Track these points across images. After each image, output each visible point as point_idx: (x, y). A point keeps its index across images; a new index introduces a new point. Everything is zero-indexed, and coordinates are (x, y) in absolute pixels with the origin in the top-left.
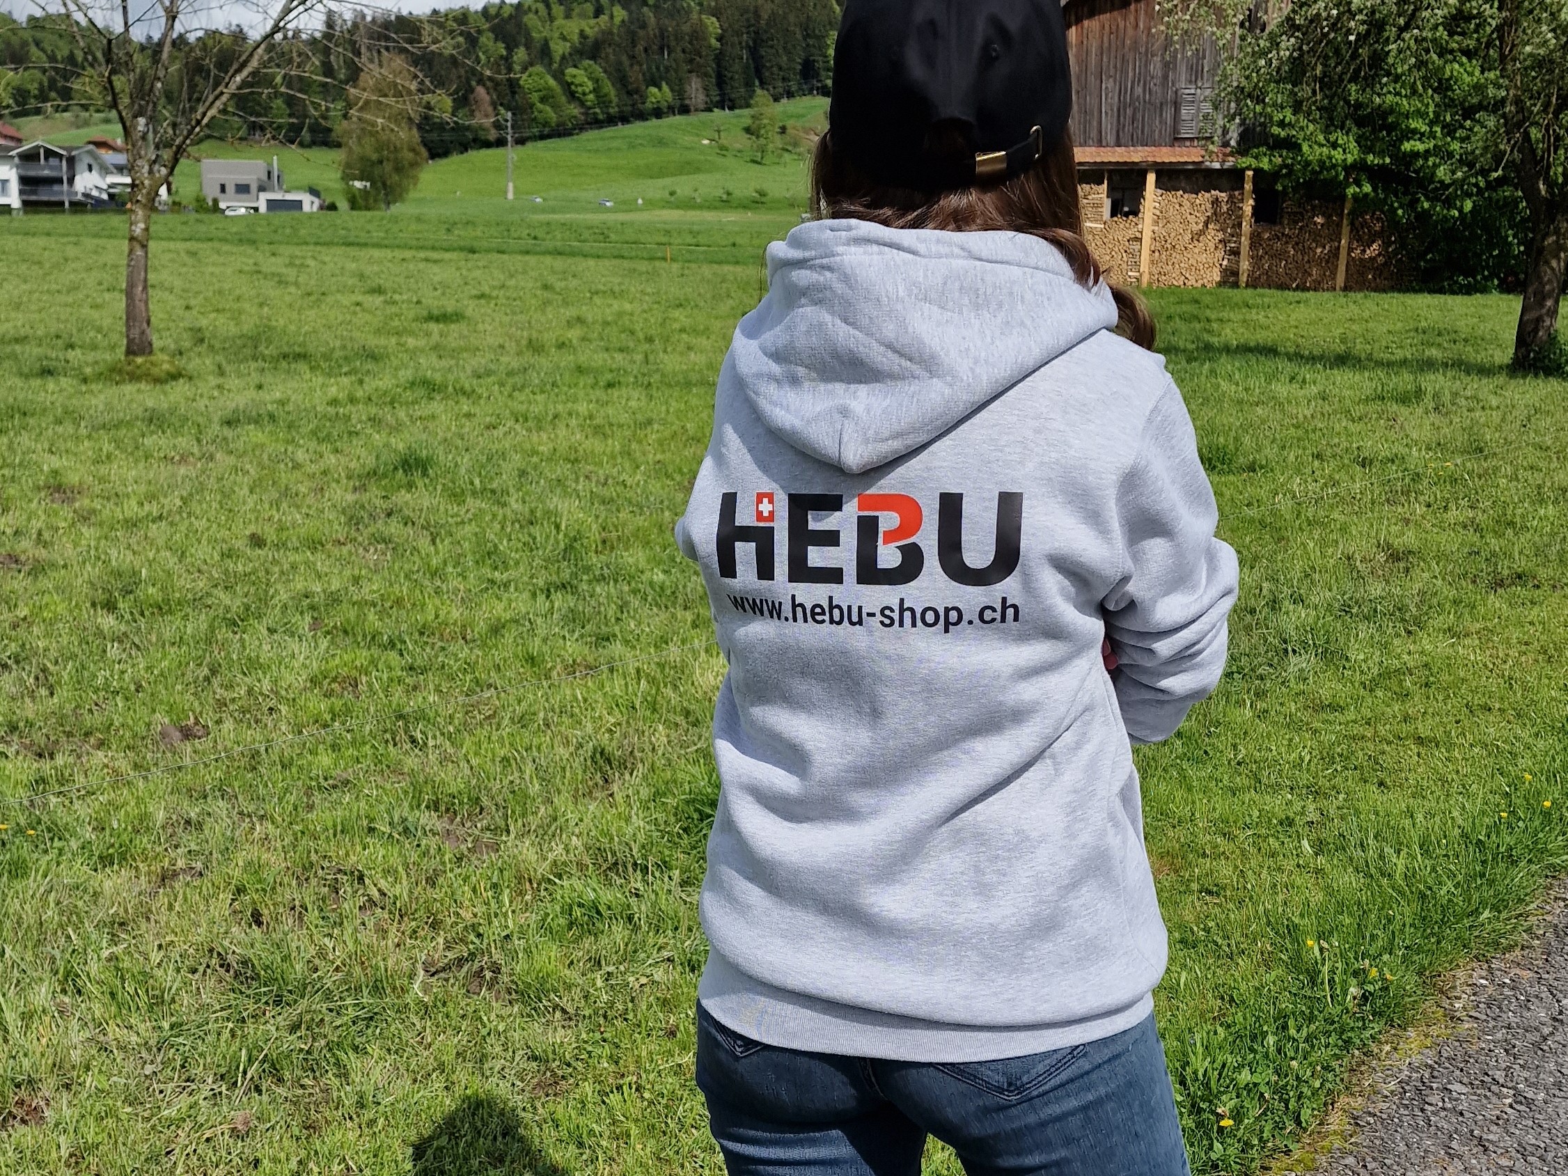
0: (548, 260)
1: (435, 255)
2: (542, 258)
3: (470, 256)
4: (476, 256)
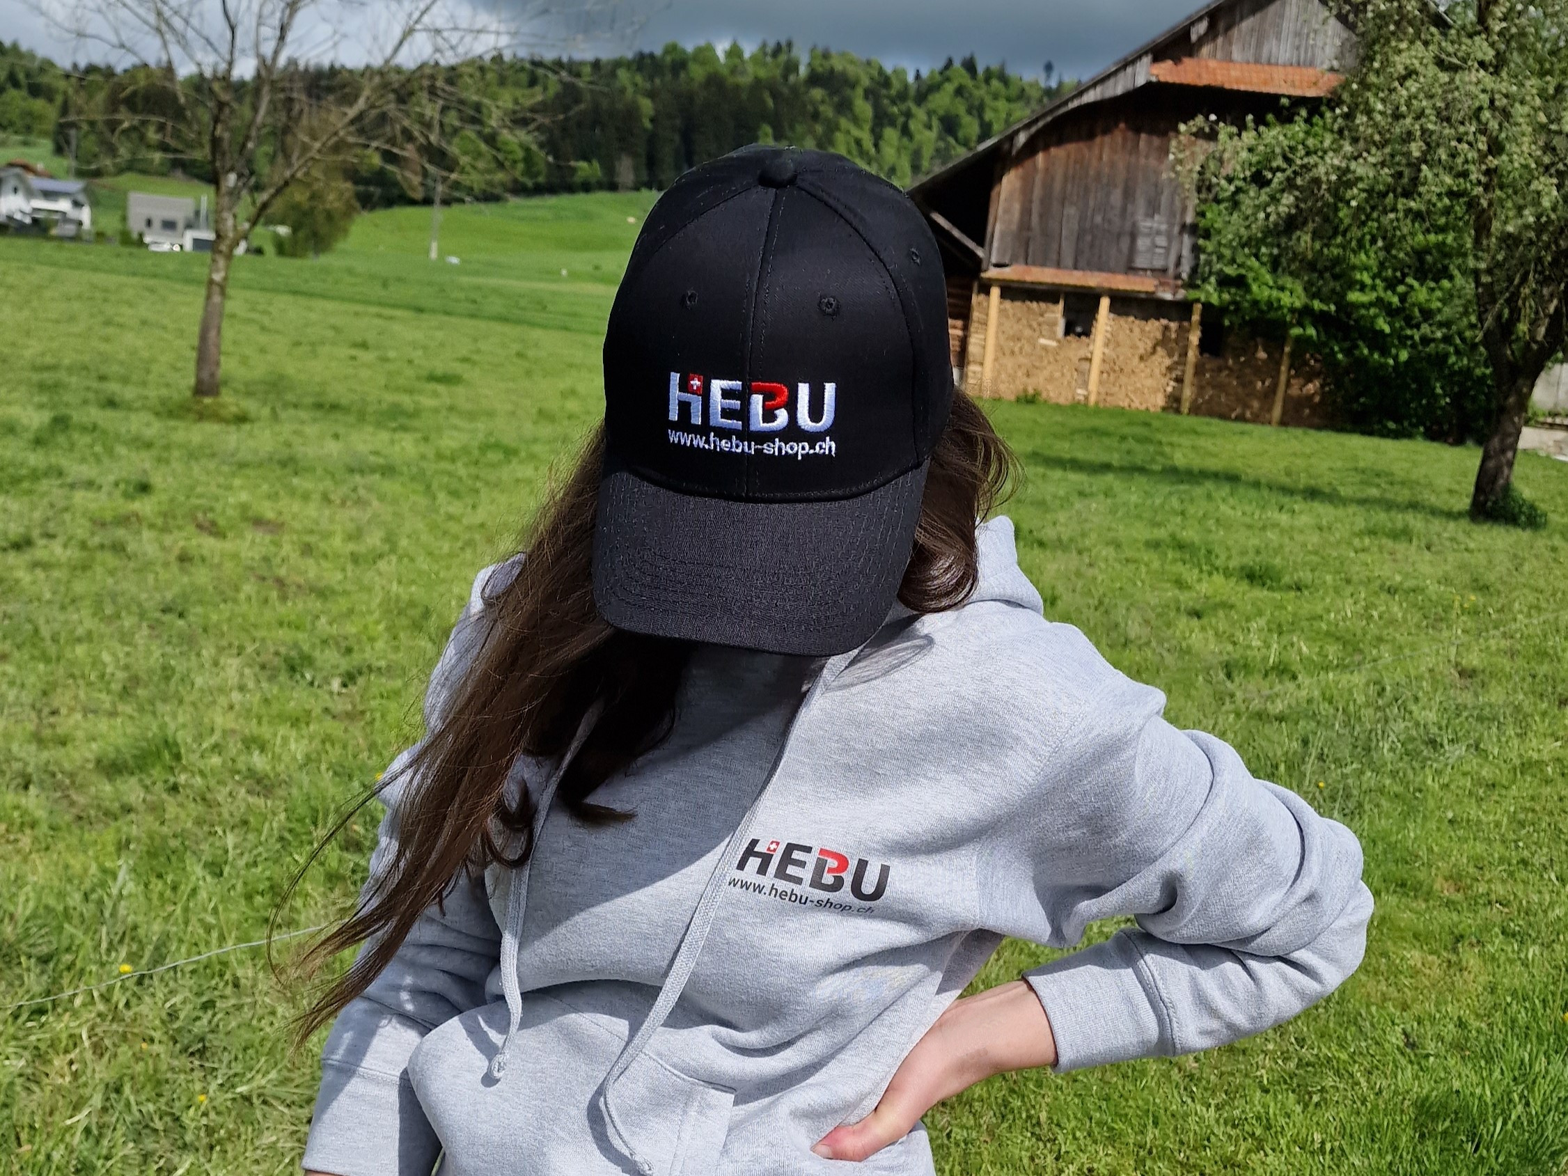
0: (498, 327)
2: (491, 324)
3: (419, 314)
4: (424, 315)
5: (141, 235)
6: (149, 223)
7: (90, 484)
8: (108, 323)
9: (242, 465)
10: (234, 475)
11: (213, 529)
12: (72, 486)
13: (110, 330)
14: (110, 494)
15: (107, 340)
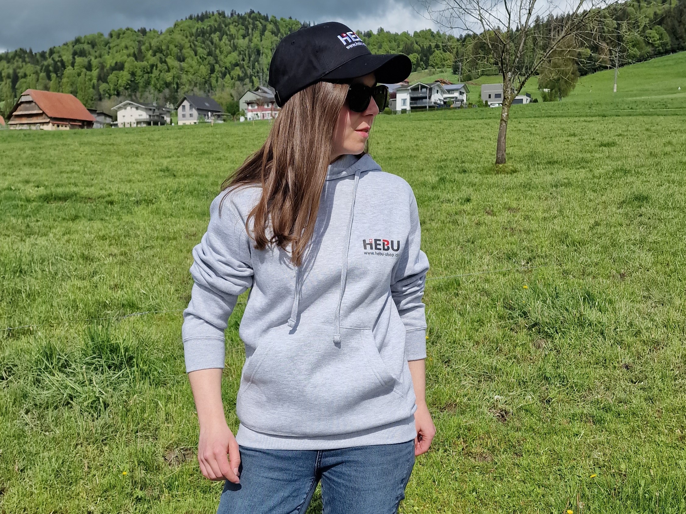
0: (641, 118)
1: (588, 119)
2: (638, 117)
3: (604, 118)
4: (606, 118)
5: (486, 102)
6: (490, 96)
7: (449, 201)
8: (468, 140)
9: (508, 189)
10: (504, 193)
11: (491, 213)
12: (442, 202)
13: (468, 143)
14: (456, 204)
15: (466, 147)
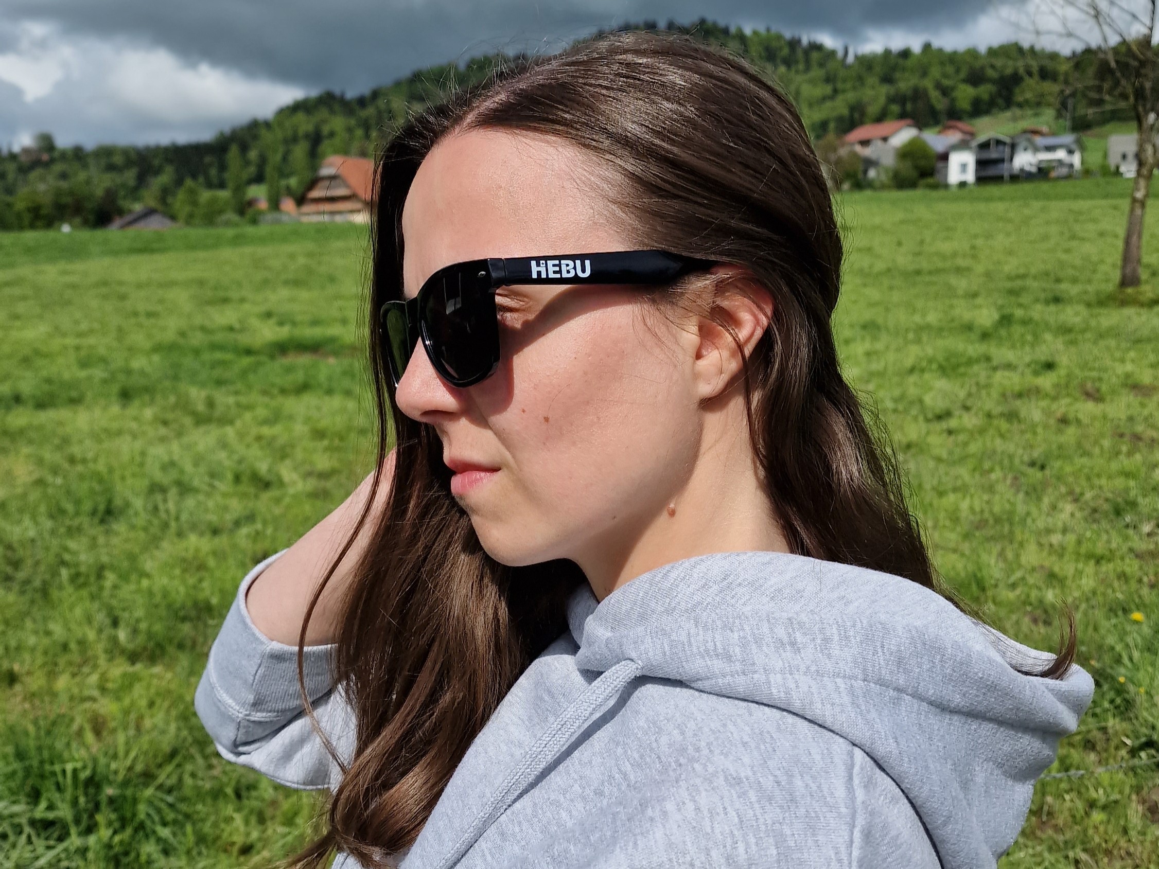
5: (1118, 168)
6: (1124, 157)
7: (1009, 366)
8: (1073, 237)
9: (1138, 341)
10: (1128, 350)
11: (1094, 396)
12: (995, 369)
13: (1074, 244)
14: (1022, 374)
15: (1067, 251)
